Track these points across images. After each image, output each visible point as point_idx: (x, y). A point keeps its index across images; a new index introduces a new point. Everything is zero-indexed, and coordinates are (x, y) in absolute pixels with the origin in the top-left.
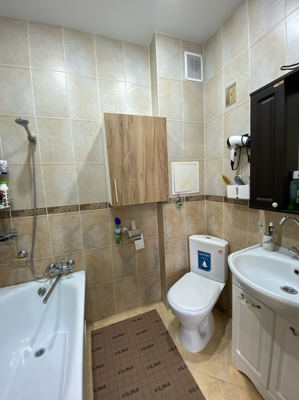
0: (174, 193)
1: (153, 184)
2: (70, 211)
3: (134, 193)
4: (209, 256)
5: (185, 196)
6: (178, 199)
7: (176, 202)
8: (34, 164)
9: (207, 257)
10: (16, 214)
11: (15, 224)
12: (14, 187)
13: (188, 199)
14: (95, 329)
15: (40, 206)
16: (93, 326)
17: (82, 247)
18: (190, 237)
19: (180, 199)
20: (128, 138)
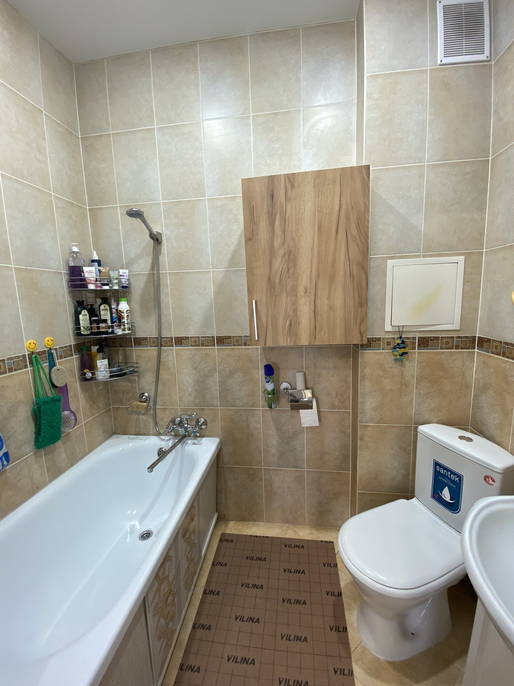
0: (388, 328)
1: (330, 308)
2: (203, 345)
3: (290, 325)
4: (460, 480)
5: (417, 335)
6: (399, 341)
7: (392, 346)
8: (158, 274)
9: (453, 482)
10: (139, 342)
11: (137, 356)
12: (136, 306)
13: (425, 342)
14: (228, 532)
15: (165, 334)
16: (227, 526)
17: (217, 402)
18: (421, 428)
19: (403, 342)
20: (284, 220)
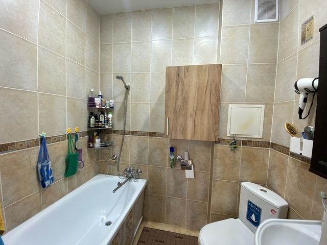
0: (228, 135)
1: (202, 124)
2: (143, 135)
4: (260, 211)
5: (242, 139)
6: (233, 141)
7: (230, 143)
8: (127, 103)
9: (257, 211)
12: (116, 116)
13: (245, 143)
14: (147, 226)
15: (127, 129)
16: (146, 223)
17: (147, 162)
19: (235, 142)
20: (183, 85)
